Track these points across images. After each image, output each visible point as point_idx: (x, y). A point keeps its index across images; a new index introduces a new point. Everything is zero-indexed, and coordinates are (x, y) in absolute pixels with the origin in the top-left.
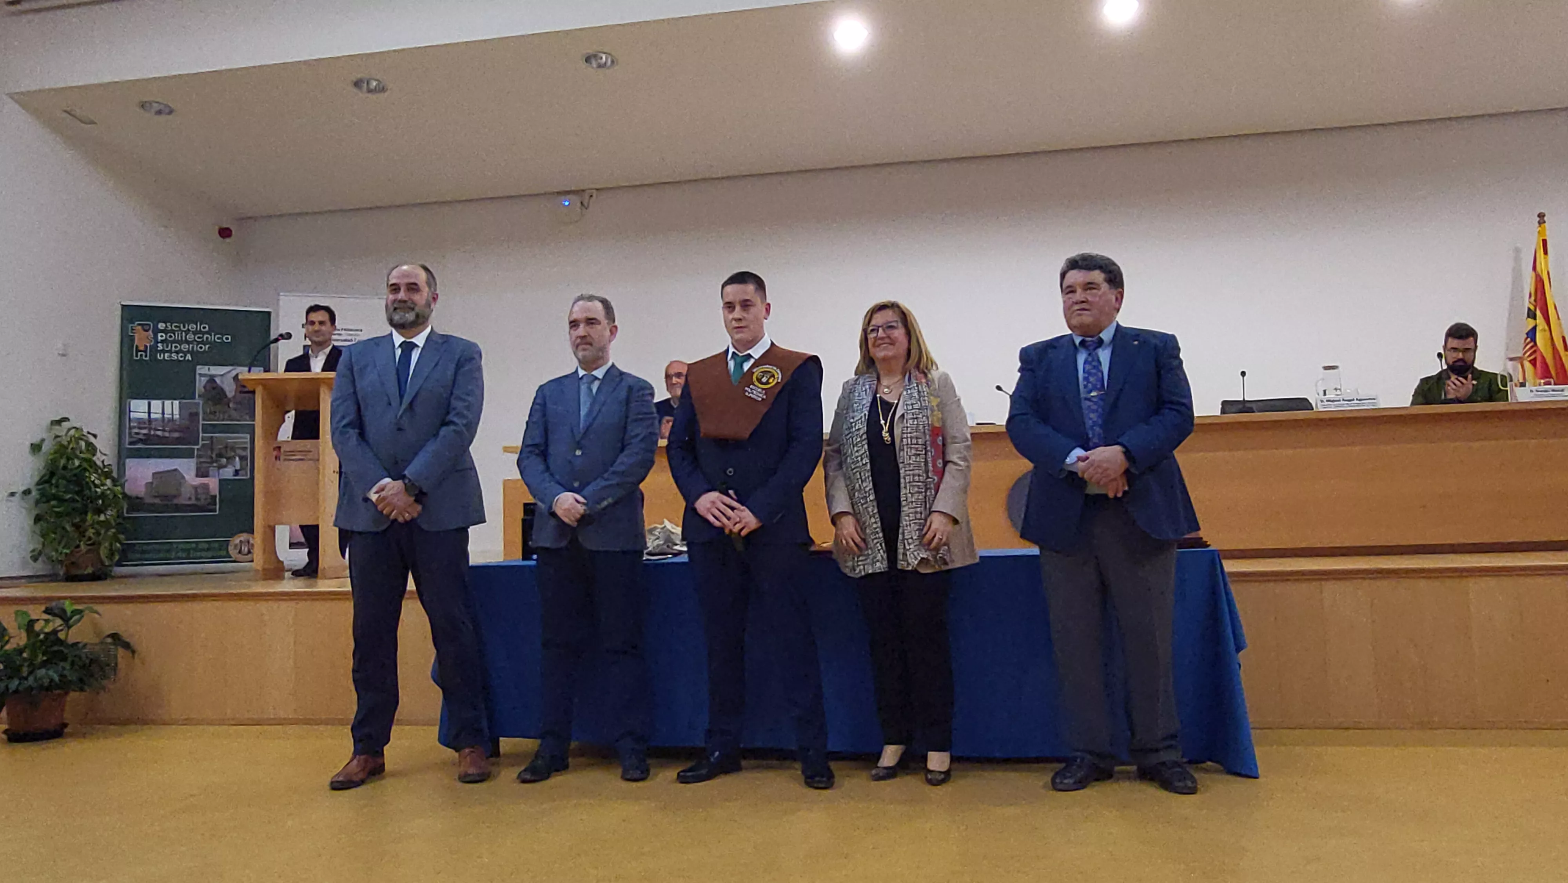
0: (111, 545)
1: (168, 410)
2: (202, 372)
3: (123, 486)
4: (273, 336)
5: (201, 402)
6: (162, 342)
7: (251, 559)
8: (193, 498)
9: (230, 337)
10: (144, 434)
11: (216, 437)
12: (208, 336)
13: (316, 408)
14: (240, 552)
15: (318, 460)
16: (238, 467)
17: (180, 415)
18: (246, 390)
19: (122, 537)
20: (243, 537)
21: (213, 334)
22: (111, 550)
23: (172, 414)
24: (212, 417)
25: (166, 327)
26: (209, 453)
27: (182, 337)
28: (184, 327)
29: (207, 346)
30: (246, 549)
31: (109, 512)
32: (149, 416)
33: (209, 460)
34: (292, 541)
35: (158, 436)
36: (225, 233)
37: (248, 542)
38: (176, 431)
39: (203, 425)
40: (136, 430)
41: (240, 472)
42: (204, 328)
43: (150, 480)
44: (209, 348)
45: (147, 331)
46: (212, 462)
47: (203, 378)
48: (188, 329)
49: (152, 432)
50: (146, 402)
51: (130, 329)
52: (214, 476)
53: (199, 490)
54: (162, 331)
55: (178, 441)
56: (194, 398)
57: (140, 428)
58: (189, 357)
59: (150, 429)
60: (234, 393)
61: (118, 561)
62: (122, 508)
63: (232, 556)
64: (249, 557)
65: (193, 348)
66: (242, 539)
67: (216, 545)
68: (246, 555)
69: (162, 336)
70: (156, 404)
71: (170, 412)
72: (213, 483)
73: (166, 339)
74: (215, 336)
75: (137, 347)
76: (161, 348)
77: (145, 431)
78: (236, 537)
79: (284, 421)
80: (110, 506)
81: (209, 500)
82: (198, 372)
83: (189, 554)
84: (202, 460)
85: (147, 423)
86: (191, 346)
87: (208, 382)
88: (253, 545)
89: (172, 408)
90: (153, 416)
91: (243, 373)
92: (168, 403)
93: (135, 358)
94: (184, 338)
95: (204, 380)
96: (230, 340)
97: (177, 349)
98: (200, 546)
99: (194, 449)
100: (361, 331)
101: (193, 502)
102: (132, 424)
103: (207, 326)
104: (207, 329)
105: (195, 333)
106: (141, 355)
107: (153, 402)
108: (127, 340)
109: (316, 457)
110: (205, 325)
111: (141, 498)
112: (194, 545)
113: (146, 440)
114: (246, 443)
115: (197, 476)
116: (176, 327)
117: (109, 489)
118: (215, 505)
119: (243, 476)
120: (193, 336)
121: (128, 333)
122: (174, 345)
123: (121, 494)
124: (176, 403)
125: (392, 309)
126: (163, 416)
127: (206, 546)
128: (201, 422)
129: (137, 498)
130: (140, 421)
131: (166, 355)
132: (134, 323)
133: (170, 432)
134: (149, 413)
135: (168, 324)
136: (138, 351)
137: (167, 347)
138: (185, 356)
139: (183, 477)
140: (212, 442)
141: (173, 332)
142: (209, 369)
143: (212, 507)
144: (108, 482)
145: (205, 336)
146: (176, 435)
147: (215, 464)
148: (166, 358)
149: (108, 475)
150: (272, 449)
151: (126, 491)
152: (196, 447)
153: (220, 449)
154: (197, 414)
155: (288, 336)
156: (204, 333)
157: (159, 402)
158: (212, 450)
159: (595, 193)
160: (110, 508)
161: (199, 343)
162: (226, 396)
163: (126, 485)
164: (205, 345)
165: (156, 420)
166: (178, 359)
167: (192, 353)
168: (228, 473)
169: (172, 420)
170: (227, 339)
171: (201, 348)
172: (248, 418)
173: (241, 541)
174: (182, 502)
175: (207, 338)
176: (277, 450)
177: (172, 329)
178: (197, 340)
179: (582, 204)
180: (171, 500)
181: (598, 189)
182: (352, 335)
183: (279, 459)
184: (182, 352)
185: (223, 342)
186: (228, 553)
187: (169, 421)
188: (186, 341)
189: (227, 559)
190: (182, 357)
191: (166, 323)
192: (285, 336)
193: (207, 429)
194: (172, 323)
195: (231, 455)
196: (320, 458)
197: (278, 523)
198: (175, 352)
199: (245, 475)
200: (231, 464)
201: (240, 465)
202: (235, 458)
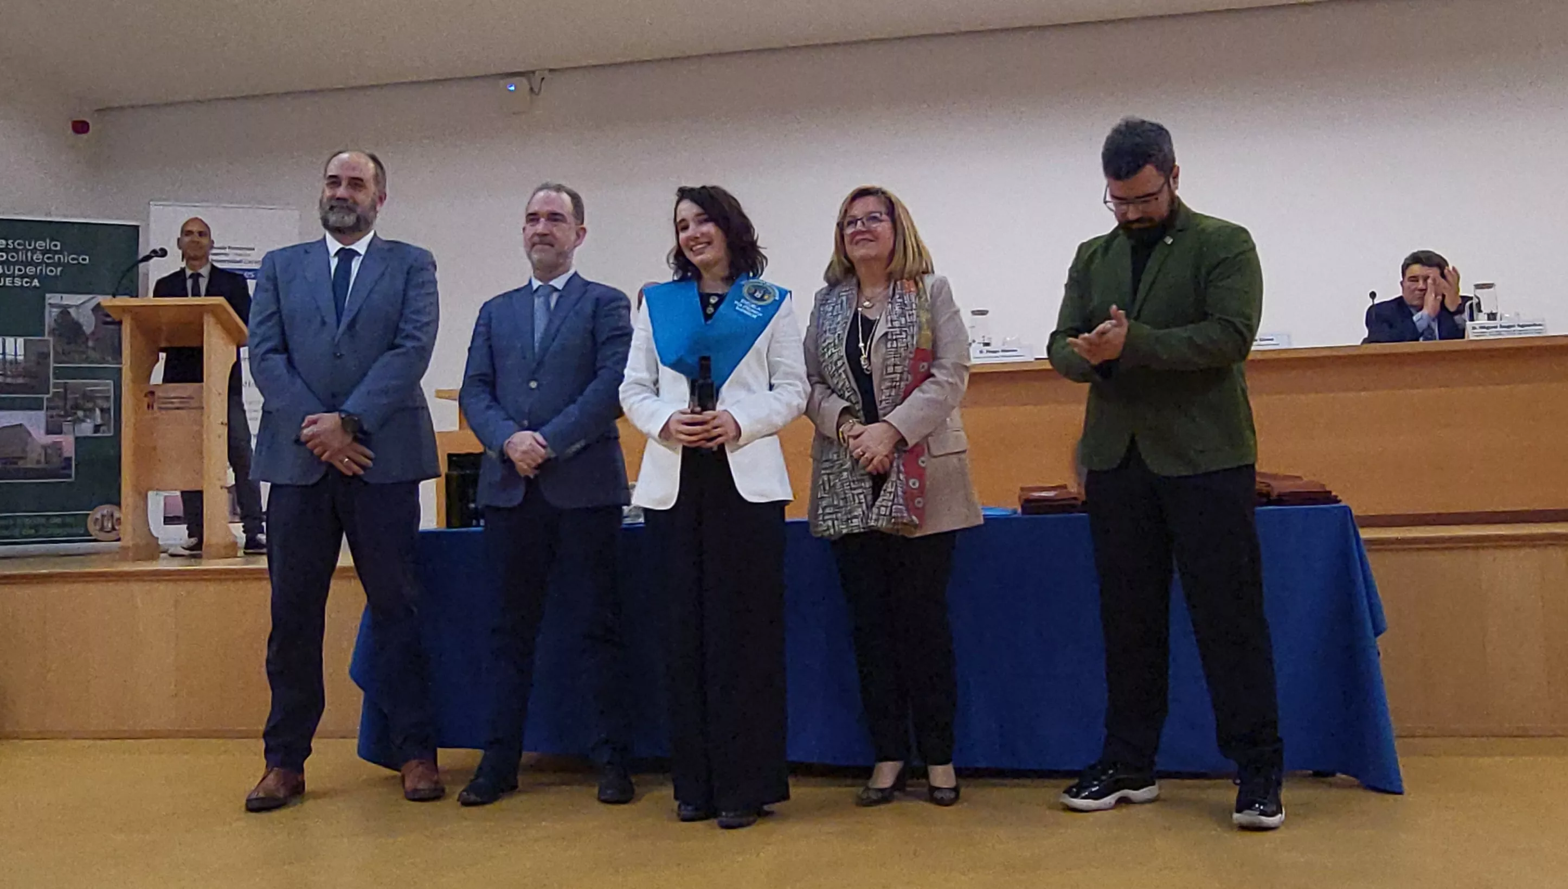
1: (10, 349)
2: (52, 301)
4: (141, 257)
5: (51, 339)
6: (2, 263)
7: (117, 538)
8: (43, 459)
9: (87, 258)
11: (71, 383)
12: (61, 256)
13: (199, 345)
14: (102, 529)
15: (201, 407)
16: (99, 421)
17: (25, 355)
18: (109, 319)
20: (105, 509)
21: (66, 253)
23: (16, 355)
24: (64, 358)
25: (7, 244)
26: (61, 404)
27: (27, 257)
28: (30, 245)
29: (59, 269)
30: (110, 525)
33: (62, 413)
34: (167, 515)
36: (80, 127)
37: (112, 516)
38: (19, 376)
39: (55, 368)
41: (102, 428)
42: (56, 246)
44: (62, 271)
46: (66, 415)
47: (55, 310)
48: (35, 248)
52: (68, 433)
53: (49, 451)
54: (2, 250)
55: (26, 388)
56: (43, 335)
58: (36, 282)
60: (93, 328)
63: (93, 534)
64: (113, 535)
65: (41, 270)
66: (105, 512)
67: (71, 519)
68: (109, 531)
69: (2, 257)
71: (13, 353)
72: (67, 442)
73: (7, 258)
74: (68, 256)
76: (2, 271)
78: (97, 509)
79: (158, 360)
81: (63, 464)
82: (48, 301)
84: (50, 413)
86: (39, 268)
87: (61, 312)
88: (119, 519)
89: (14, 347)
91: (106, 301)
92: (10, 341)
94: (29, 259)
95: (55, 311)
96: (88, 261)
97: (21, 273)
98: (52, 520)
99: (42, 399)
100: (254, 249)
101: (42, 466)
103: (57, 243)
104: (58, 248)
105: (43, 252)
109: (199, 404)
110: (53, 243)
112: (43, 520)
114: (109, 391)
115: (48, 432)
116: (19, 244)
118: (70, 468)
119: (104, 432)
120: (41, 257)
122: (17, 268)
124: (21, 341)
125: (327, 209)
126: (4, 358)
127: (58, 520)
128: (52, 365)
131: (7, 279)
133: (13, 377)
135: (10, 242)
137: (9, 270)
138: (31, 283)
139: (30, 434)
140: (66, 390)
141: (16, 250)
142: (62, 297)
145: (56, 257)
146: (20, 380)
147: (69, 419)
148: (7, 284)
150: (142, 394)
152: (46, 396)
153: (76, 398)
154: (48, 354)
155: (163, 253)
156: (56, 252)
158: (65, 398)
159: (547, 74)
161: (48, 265)
162: (84, 333)
164: (56, 268)
166: (22, 285)
167: (40, 277)
168: (86, 429)
169: (15, 362)
170: (84, 259)
171: (51, 271)
172: (110, 358)
173: (103, 516)
174: (29, 466)
175: (59, 258)
176: (149, 395)
177: (14, 247)
178: (47, 261)
179: (532, 89)
180: (16, 463)
181: (551, 70)
182: (240, 255)
183: (153, 408)
184: (27, 276)
185: (79, 263)
186: (87, 530)
187: (11, 362)
188: (32, 263)
189: (86, 536)
190: (27, 282)
191: (7, 240)
192: (159, 252)
193: (59, 373)
194: (15, 241)
195: (90, 405)
196: (205, 405)
197: (151, 489)
198: (19, 276)
199: (109, 431)
200: (90, 418)
201: (102, 418)
202: (95, 410)
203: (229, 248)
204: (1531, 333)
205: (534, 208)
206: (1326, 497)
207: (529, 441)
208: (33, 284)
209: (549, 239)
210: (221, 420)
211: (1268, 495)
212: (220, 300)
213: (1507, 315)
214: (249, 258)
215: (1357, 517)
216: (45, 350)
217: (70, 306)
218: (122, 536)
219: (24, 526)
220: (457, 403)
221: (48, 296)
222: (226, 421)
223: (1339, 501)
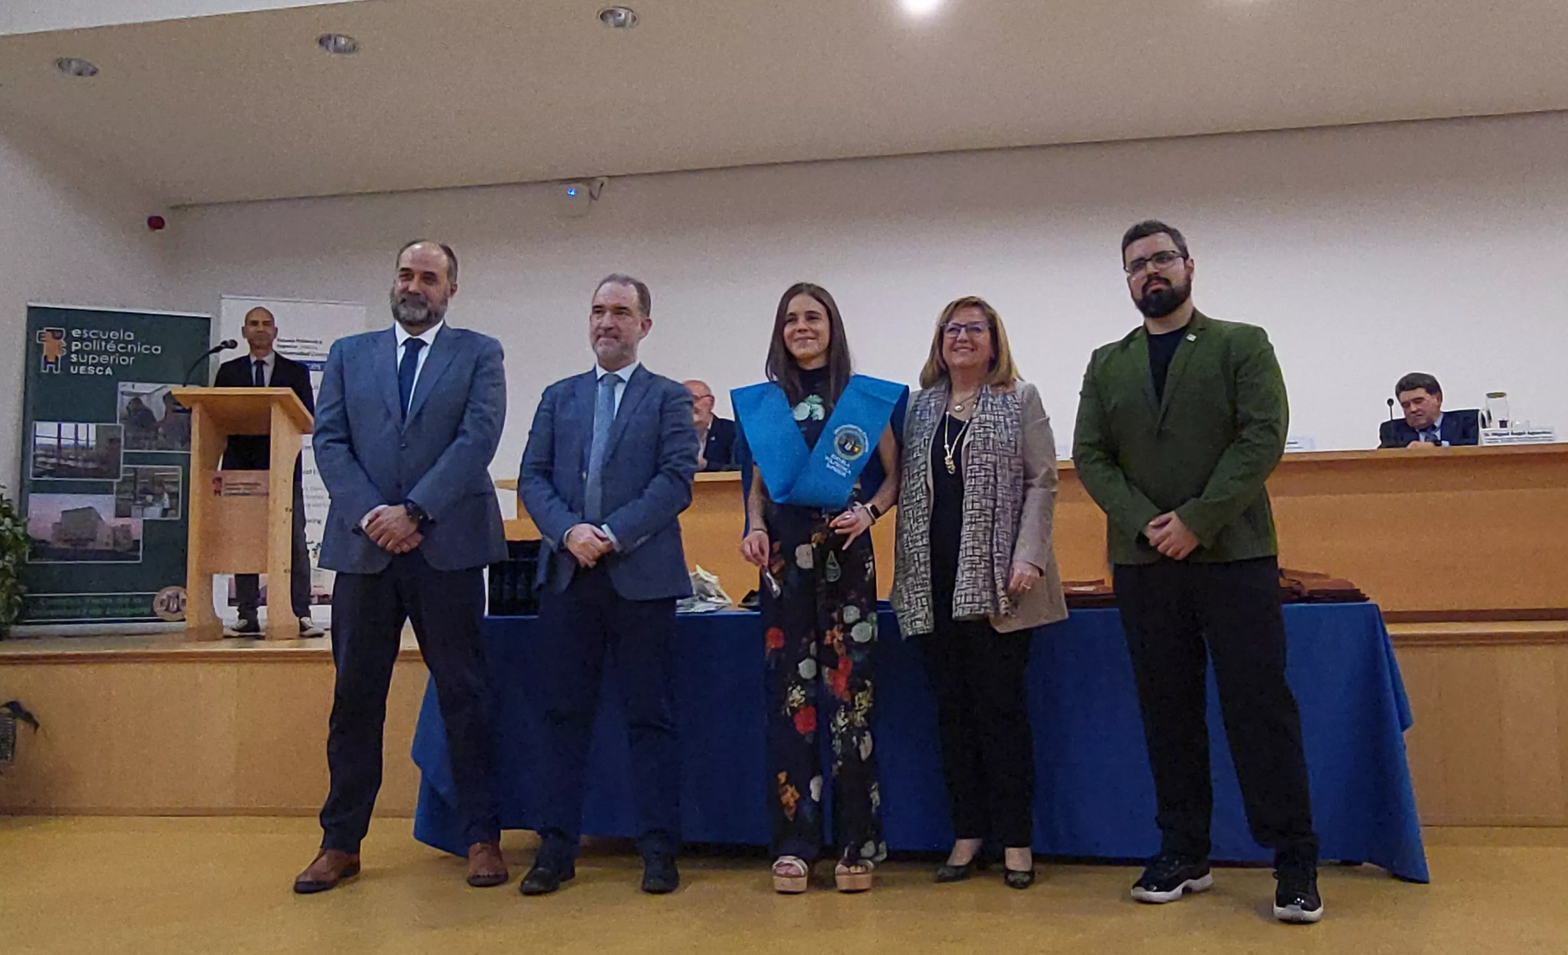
0: (9, 598)
1: (82, 435)
2: (125, 389)
3: (25, 525)
4: (210, 348)
5: (123, 426)
6: (76, 352)
7: (180, 618)
8: (111, 542)
9: (159, 348)
10: (53, 465)
11: (142, 469)
12: (133, 345)
14: (167, 609)
15: (267, 494)
16: (167, 505)
17: (97, 441)
18: (179, 408)
19: (23, 588)
20: (169, 592)
21: (139, 344)
22: (9, 604)
23: (88, 440)
24: (135, 445)
25: (82, 334)
27: (101, 346)
28: (104, 335)
29: (132, 358)
30: (175, 606)
31: (7, 558)
32: (59, 441)
33: (132, 497)
35: (69, 466)
36: (156, 223)
37: (178, 597)
38: (91, 460)
39: (125, 453)
40: (43, 459)
42: (129, 336)
43: (58, 520)
44: (134, 360)
45: (59, 338)
46: (135, 500)
47: (125, 397)
48: (109, 338)
49: (62, 462)
50: (55, 425)
51: (37, 334)
52: (137, 517)
53: (117, 533)
54: (76, 339)
55: (96, 473)
57: (45, 456)
58: (109, 371)
59: (59, 458)
61: (18, 616)
62: (24, 554)
63: (158, 614)
64: (178, 616)
65: (114, 360)
66: (171, 594)
67: (140, 600)
68: (174, 612)
69: (77, 345)
70: (68, 428)
71: (85, 438)
72: (136, 525)
73: (82, 348)
74: (141, 346)
75: (46, 357)
76: (75, 360)
77: (53, 460)
78: (163, 591)
80: (9, 550)
81: (131, 546)
82: (120, 390)
83: (104, 613)
84: (122, 496)
85: (56, 448)
86: (112, 358)
87: (134, 400)
88: (184, 601)
89: (88, 433)
90: (63, 442)
91: (177, 390)
92: (82, 426)
93: (43, 371)
94: (103, 348)
95: (127, 399)
96: (159, 352)
97: (95, 362)
98: (120, 601)
99: (113, 482)
100: (321, 342)
101: (110, 548)
102: (38, 452)
103: (132, 335)
104: (132, 338)
105: (117, 342)
106: (51, 368)
107: (64, 425)
108: (33, 351)
109: (264, 491)
110: (127, 334)
111: (49, 543)
112: (109, 601)
113: (57, 470)
114: (175, 476)
115: (119, 515)
116: (93, 334)
117: (8, 529)
118: (138, 550)
119: (173, 515)
120: (114, 347)
121: (35, 341)
122: (91, 356)
123: (23, 535)
124: (93, 427)
125: (400, 300)
126: (76, 443)
127: (126, 600)
128: (123, 451)
129: (43, 541)
130: (47, 448)
131: (82, 368)
132: (41, 329)
133: (85, 461)
134: (59, 438)
135: (85, 331)
136: (47, 363)
137: (83, 358)
138: (104, 371)
139: (100, 517)
140: (136, 475)
141: (91, 340)
142: (133, 387)
143: (134, 554)
144: (7, 521)
145: (130, 346)
146: (91, 465)
147: (138, 502)
148: (81, 372)
149: (7, 513)
150: (210, 481)
151: (29, 532)
152: (116, 481)
154: (119, 441)
155: (233, 344)
156: (128, 342)
157: (72, 425)
159: (606, 180)
160: (9, 553)
161: (122, 354)
162: (153, 419)
163: (30, 525)
164: (129, 357)
165: (68, 445)
166: (95, 373)
167: (113, 366)
168: (154, 513)
169: (86, 448)
170: (156, 350)
171: (124, 360)
172: (179, 445)
173: (169, 597)
174: (97, 547)
175: (132, 348)
176: (217, 482)
177: (89, 337)
178: (120, 350)
179: (591, 194)
180: (83, 545)
181: (609, 177)
182: (308, 347)
183: (219, 492)
184: (101, 365)
185: (151, 352)
186: (152, 610)
187: (83, 448)
188: (106, 352)
189: (152, 616)
190: (100, 371)
191: (81, 329)
192: (229, 344)
193: (130, 459)
194: (89, 330)
195: (157, 489)
196: (270, 491)
197: (218, 573)
198: (92, 365)
199: (177, 515)
200: (158, 502)
201: (171, 503)
202: (162, 494)
203: (298, 341)
204: (1541, 440)
205: (601, 301)
206: (1356, 596)
207: (589, 534)
208: (107, 372)
209: (614, 332)
210: (286, 506)
211: (1298, 593)
212: (288, 391)
213: (1517, 423)
214: (318, 352)
215: (1386, 613)
216: (118, 437)
217: (144, 394)
218: (185, 617)
219: (91, 606)
220: (515, 492)
221: (120, 384)
222: (291, 506)
223: (1368, 599)
